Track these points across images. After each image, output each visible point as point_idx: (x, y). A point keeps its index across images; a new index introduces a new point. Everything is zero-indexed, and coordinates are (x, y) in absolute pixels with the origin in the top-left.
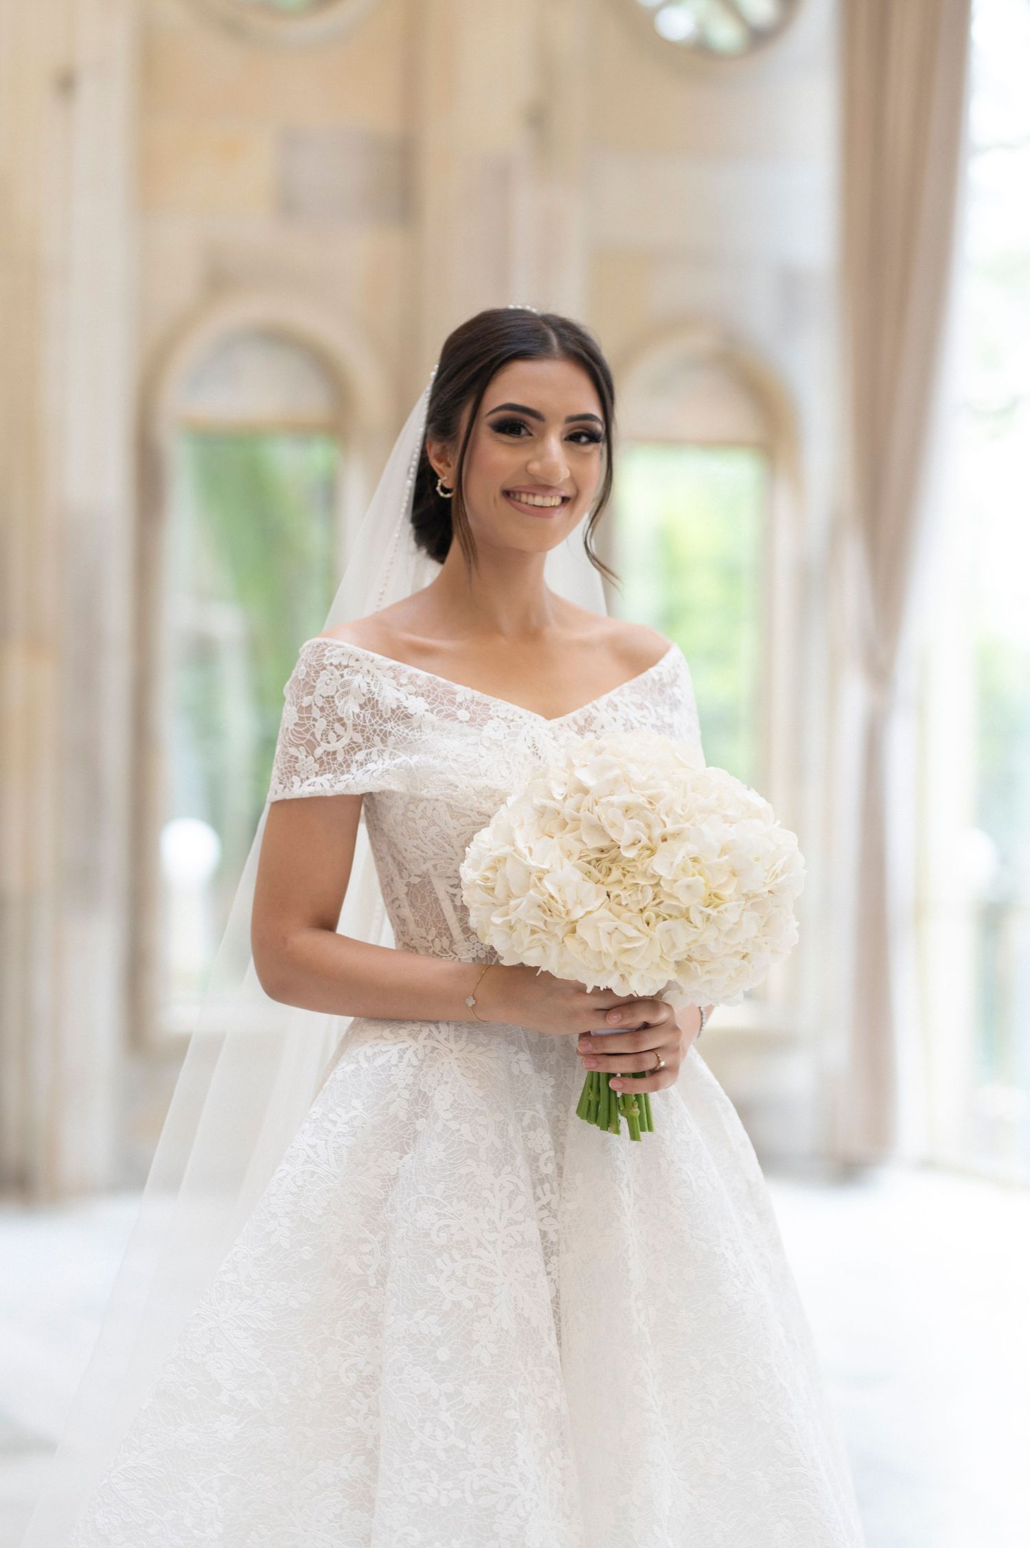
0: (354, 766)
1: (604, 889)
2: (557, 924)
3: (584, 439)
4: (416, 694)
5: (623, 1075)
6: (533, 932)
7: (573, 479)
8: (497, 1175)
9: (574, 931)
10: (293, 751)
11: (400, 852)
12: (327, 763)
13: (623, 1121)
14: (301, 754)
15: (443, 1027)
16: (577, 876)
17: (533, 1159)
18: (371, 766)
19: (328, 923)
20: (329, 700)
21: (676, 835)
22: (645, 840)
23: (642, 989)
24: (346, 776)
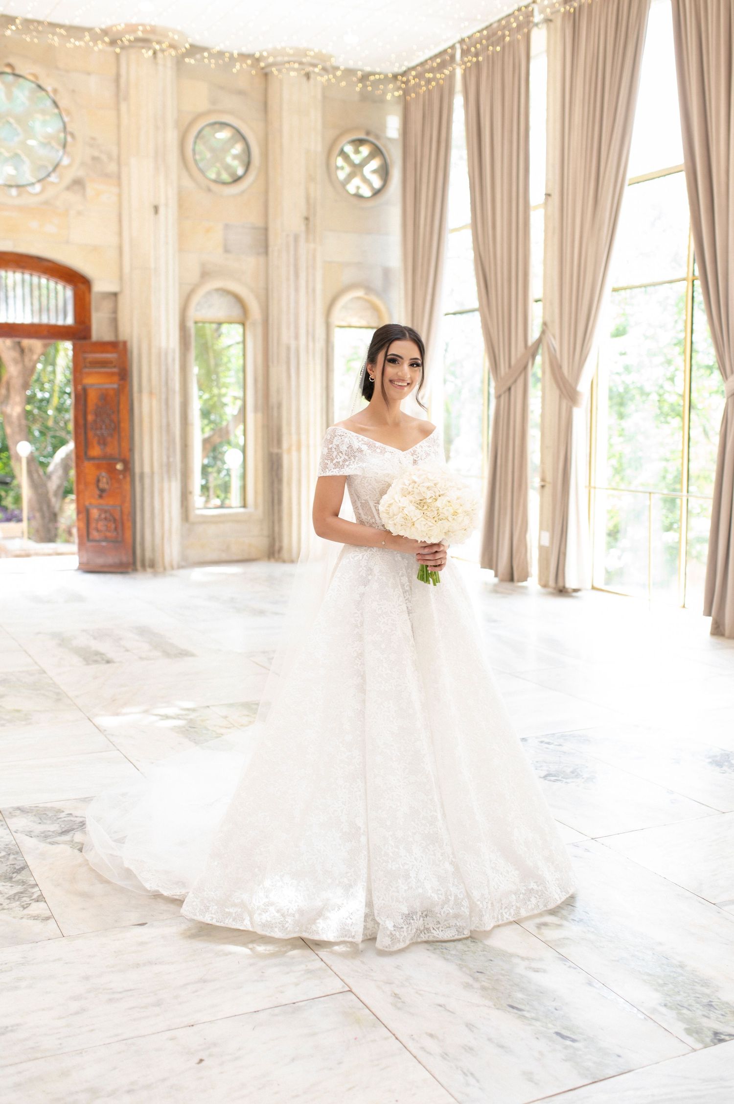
0: (345, 466)
1: (422, 512)
2: (408, 523)
3: (415, 366)
4: (364, 444)
5: (430, 566)
6: (402, 525)
7: (411, 378)
9: (414, 525)
10: (326, 461)
11: (358, 493)
12: (337, 465)
13: (430, 579)
14: (329, 462)
15: (375, 548)
16: (413, 508)
17: (403, 585)
18: (350, 466)
19: (337, 514)
20: (338, 446)
21: (443, 495)
22: (434, 497)
23: (435, 541)
24: (343, 470)
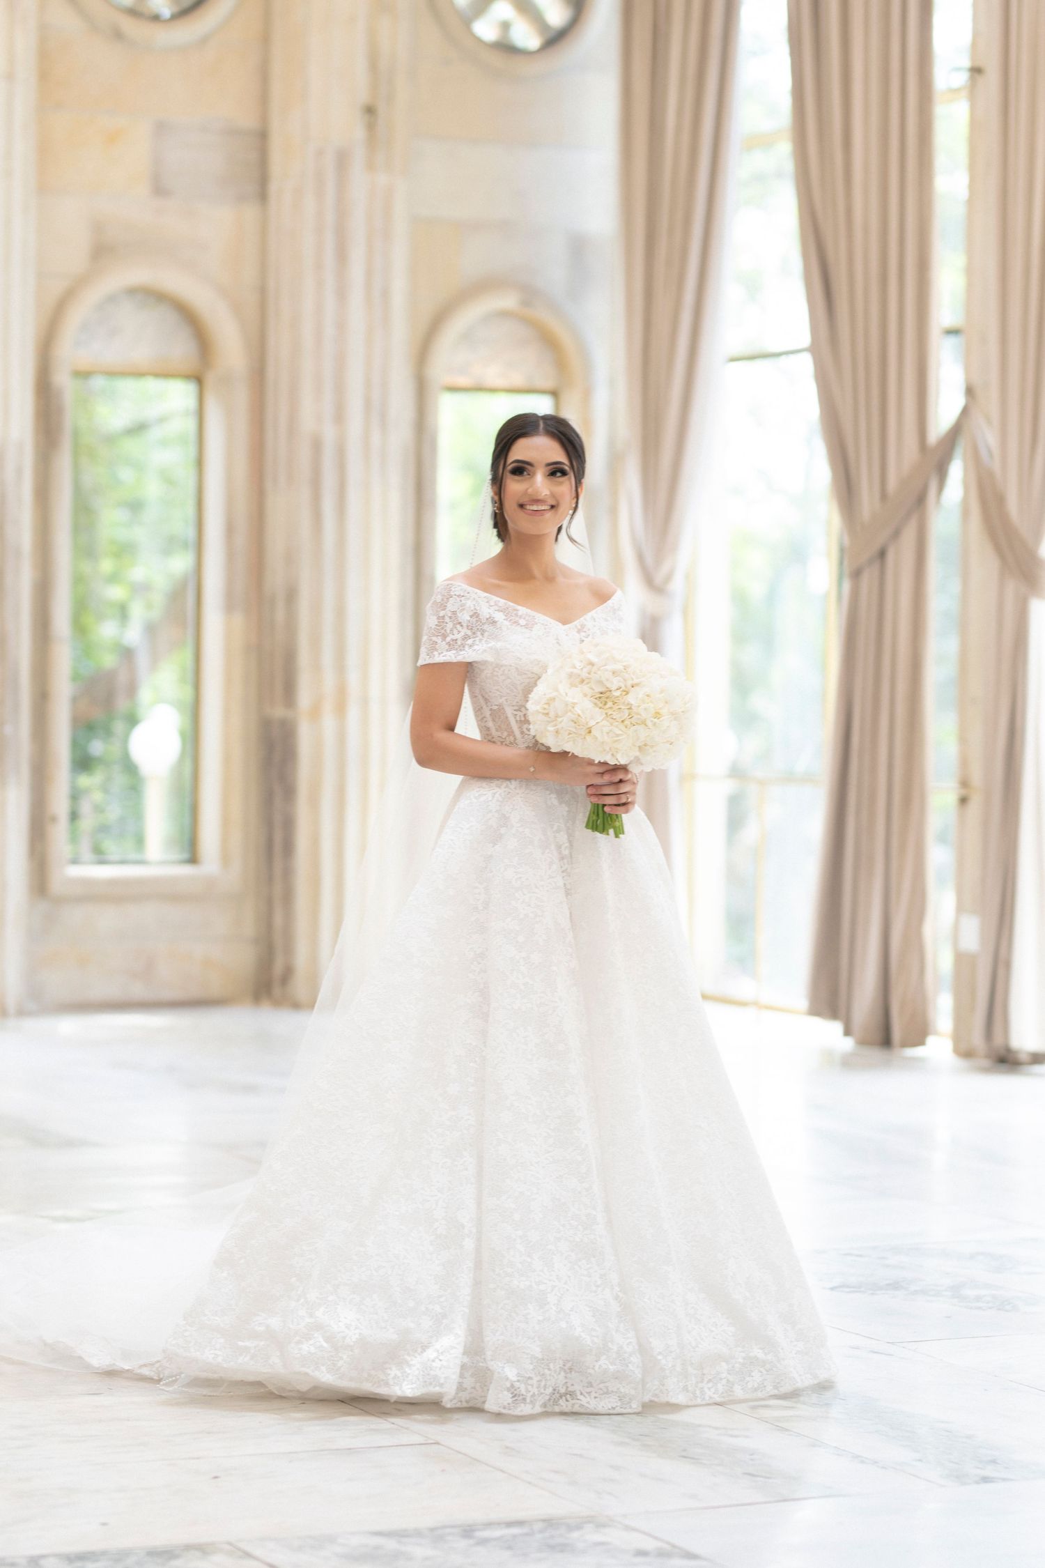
0: (466, 646)
1: (605, 711)
2: (582, 729)
3: (558, 474)
4: (498, 610)
5: (611, 805)
6: (570, 734)
8: (543, 853)
9: (590, 732)
10: (434, 639)
11: (486, 693)
12: (452, 645)
14: (439, 640)
16: (590, 705)
17: (559, 847)
18: (475, 647)
19: (451, 728)
20: (454, 613)
21: (637, 685)
22: (623, 688)
24: (463, 652)
